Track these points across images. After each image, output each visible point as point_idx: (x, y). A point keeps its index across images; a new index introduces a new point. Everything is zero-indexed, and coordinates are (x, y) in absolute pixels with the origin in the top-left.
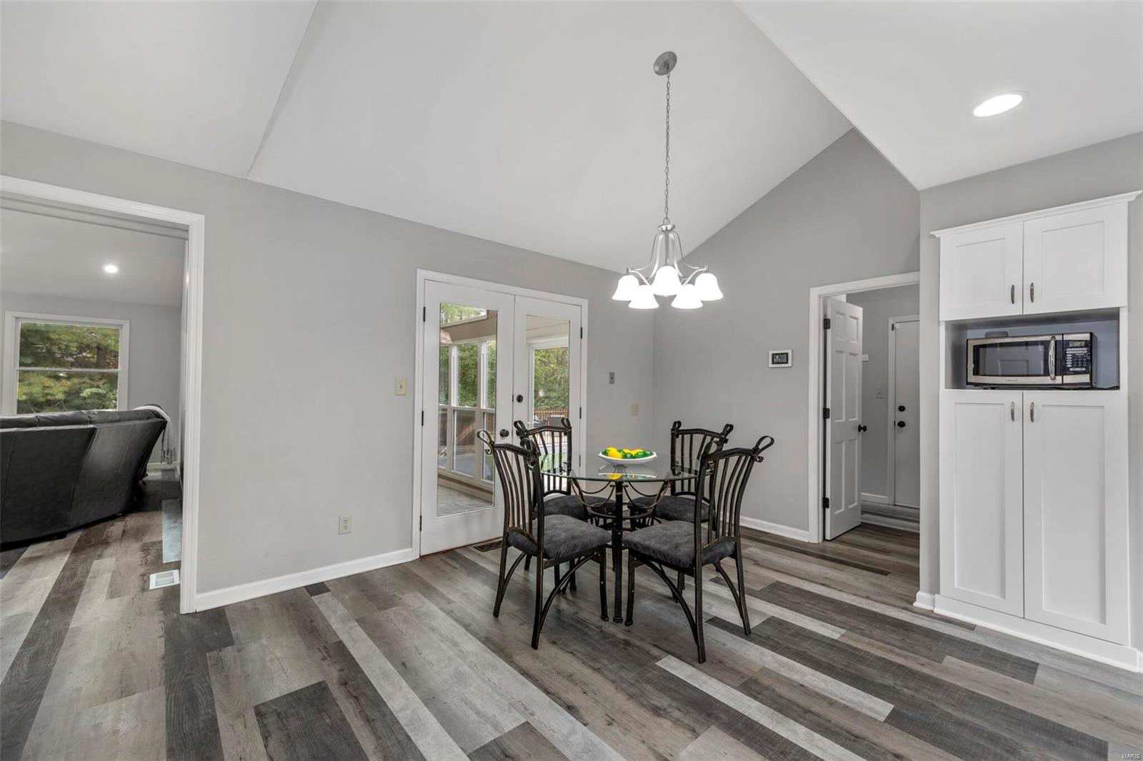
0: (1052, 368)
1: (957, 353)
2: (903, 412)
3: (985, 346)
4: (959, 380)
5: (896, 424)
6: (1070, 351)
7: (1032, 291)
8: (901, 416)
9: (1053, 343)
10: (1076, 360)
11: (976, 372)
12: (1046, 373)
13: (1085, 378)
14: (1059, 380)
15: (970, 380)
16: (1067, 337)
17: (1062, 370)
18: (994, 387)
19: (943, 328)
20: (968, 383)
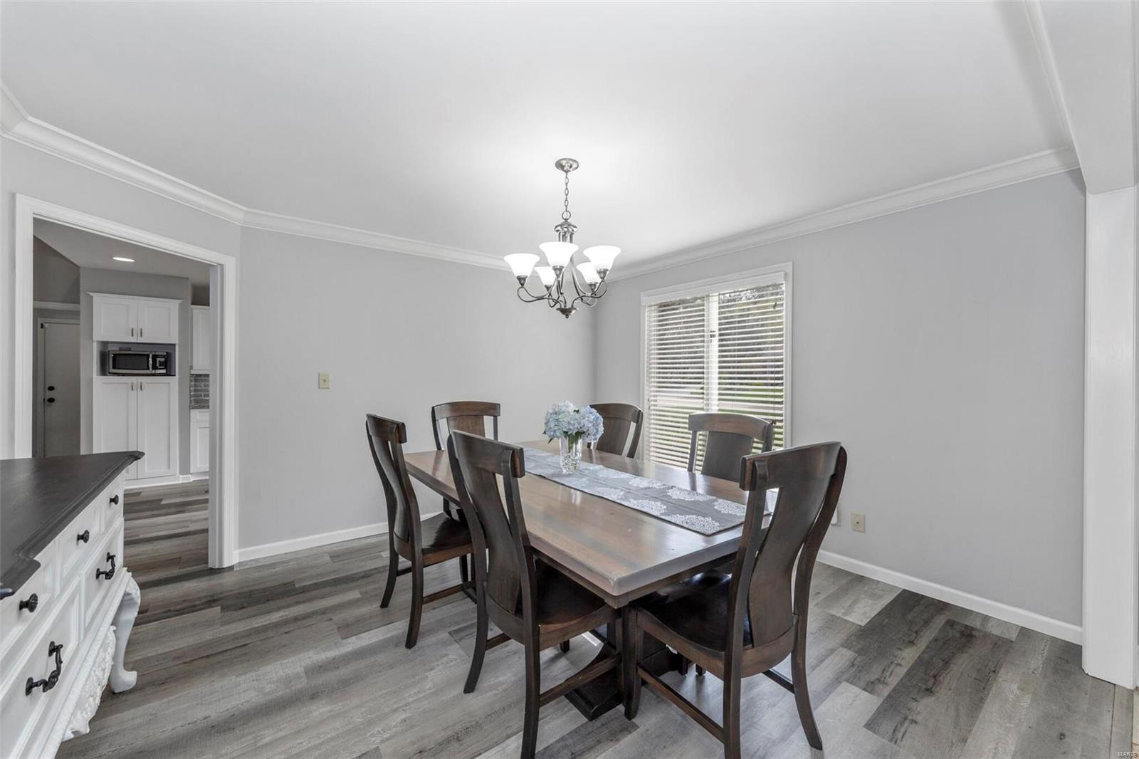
0: (150, 366)
1: (103, 357)
2: (53, 391)
3: (118, 354)
4: (103, 371)
5: (46, 400)
6: (158, 359)
7: (141, 333)
8: (50, 394)
9: (151, 356)
10: (161, 364)
11: (114, 368)
12: (148, 369)
13: (164, 371)
14: (153, 372)
15: (111, 371)
16: (157, 353)
17: (155, 367)
18: (123, 375)
19: (95, 345)
20: (110, 373)
